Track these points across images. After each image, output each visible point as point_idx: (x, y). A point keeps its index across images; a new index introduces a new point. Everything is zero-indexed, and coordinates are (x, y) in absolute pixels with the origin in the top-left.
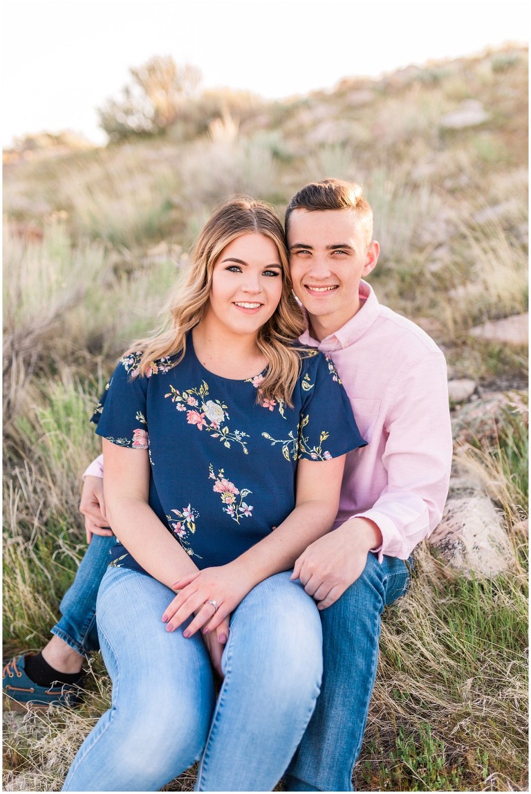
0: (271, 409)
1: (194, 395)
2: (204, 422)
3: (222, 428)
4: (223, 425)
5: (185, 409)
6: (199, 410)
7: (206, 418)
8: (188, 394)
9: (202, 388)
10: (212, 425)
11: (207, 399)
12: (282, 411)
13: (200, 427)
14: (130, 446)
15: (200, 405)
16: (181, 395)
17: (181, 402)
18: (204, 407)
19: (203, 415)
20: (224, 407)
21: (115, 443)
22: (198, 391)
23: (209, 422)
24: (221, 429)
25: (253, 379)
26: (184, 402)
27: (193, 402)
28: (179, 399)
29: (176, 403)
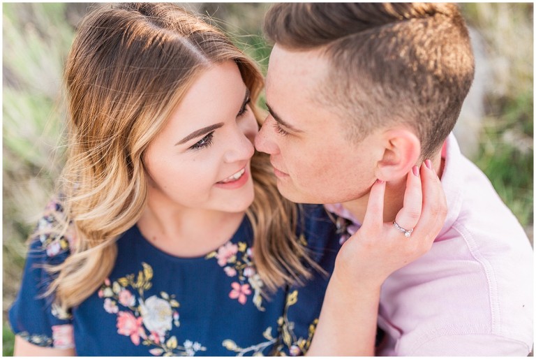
0: (242, 300)
1: (129, 288)
2: (142, 333)
3: (167, 338)
4: (168, 335)
5: (115, 309)
6: (134, 311)
7: (143, 326)
8: (121, 285)
9: (140, 277)
10: (152, 337)
11: (148, 294)
12: (257, 301)
13: (136, 340)
14: (52, 345)
15: (137, 304)
16: (111, 287)
17: (112, 299)
18: (143, 309)
19: (139, 321)
20: (175, 304)
21: (30, 341)
22: (135, 280)
23: (148, 333)
24: (165, 342)
25: (217, 251)
26: (115, 298)
27: (127, 299)
28: (108, 292)
29: (104, 298)
